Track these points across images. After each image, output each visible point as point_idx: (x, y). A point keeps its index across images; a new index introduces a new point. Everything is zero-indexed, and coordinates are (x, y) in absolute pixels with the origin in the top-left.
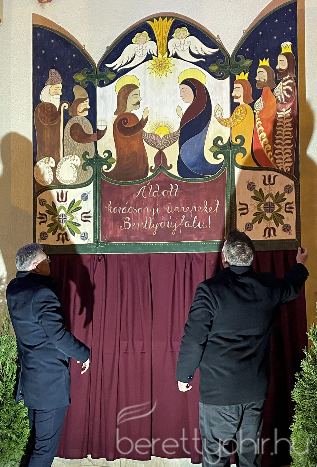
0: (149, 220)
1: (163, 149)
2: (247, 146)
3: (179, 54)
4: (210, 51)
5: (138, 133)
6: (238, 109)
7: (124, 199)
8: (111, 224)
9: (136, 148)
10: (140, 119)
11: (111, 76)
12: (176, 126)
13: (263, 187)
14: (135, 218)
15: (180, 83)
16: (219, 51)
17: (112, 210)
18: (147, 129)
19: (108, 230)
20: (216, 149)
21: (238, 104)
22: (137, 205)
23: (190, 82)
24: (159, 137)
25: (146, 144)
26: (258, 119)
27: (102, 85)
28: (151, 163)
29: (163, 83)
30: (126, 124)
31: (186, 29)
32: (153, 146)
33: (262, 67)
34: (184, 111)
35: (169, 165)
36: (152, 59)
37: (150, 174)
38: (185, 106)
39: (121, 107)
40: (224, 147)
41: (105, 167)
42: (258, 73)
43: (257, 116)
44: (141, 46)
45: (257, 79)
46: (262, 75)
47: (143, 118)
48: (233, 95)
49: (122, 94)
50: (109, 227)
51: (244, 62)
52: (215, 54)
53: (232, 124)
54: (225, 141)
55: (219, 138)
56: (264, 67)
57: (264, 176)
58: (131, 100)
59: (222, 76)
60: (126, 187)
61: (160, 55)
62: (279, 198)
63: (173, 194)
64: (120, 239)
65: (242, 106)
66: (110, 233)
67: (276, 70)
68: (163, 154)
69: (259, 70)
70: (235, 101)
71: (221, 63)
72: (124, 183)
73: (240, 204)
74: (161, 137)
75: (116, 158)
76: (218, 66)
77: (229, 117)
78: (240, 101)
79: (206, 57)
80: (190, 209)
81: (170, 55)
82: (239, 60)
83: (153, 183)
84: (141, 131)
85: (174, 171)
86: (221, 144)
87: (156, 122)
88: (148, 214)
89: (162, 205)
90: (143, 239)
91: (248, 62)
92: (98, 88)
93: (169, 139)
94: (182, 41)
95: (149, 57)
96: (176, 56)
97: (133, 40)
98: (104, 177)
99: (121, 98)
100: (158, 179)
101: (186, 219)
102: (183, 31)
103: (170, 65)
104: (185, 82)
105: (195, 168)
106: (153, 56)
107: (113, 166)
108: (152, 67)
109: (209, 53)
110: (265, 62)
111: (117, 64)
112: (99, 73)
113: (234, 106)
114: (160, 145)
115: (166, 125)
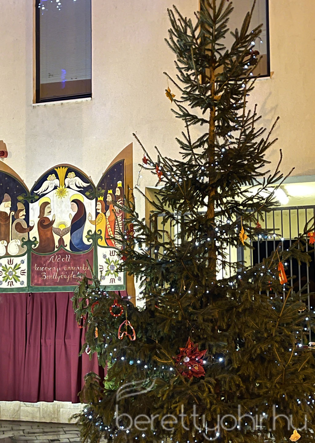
0: (55, 274)
1: (63, 236)
2: (103, 235)
3: (71, 186)
4: (85, 185)
5: (50, 228)
6: (99, 216)
7: (43, 263)
8: (36, 277)
9: (49, 236)
10: (51, 221)
11: (37, 197)
12: (69, 224)
13: (110, 257)
14: (48, 273)
15: (71, 201)
16: (90, 185)
17: (37, 269)
18: (54, 226)
19: (34, 280)
20: (88, 237)
21: (99, 213)
22: (49, 266)
23: (76, 201)
24: (61, 230)
25: (54, 234)
26: (107, 221)
27: (32, 202)
28: (57, 244)
29: (62, 201)
30: (44, 223)
31: (74, 173)
32: (57, 235)
33: (109, 194)
34: (73, 217)
35: (65, 245)
36: (57, 188)
37: (56, 249)
38: (73, 214)
39: (41, 214)
40: (92, 235)
41: (33, 246)
42: (108, 197)
43: (107, 219)
44: (52, 181)
45: (107, 200)
46: (109, 198)
47: (52, 220)
48: (97, 208)
49: (42, 207)
50: (35, 278)
51: (101, 191)
52: (88, 186)
53: (96, 224)
54: (93, 232)
55: (90, 231)
56: (110, 194)
57: (110, 251)
58: (47, 210)
59: (91, 198)
60: (44, 257)
61: (61, 186)
63: (67, 260)
64: (40, 285)
65: (101, 214)
66: (36, 281)
67: (115, 196)
68: (63, 239)
69: (108, 195)
70: (98, 211)
71: (91, 191)
72: (42, 254)
73: (100, 266)
74: (62, 230)
75: (39, 241)
76: (89, 193)
77: (95, 219)
78: (100, 211)
79: (84, 188)
80: (76, 268)
81: (66, 187)
82: (99, 190)
83: (58, 254)
84: (51, 227)
85: (68, 248)
86: (91, 234)
87: (59, 222)
88: (55, 271)
89: (62, 266)
90: (52, 284)
91: (103, 191)
92: (30, 204)
93: (66, 231)
94: (72, 179)
95: (56, 188)
96: (69, 187)
97: (48, 179)
98: (33, 251)
99: (42, 209)
100: (60, 252)
101: (73, 274)
102: (72, 174)
103: (66, 192)
104: (73, 201)
105: (78, 246)
106: (58, 187)
107: (37, 245)
108: (57, 193)
109: (85, 186)
110: (110, 191)
112: (30, 196)
113: (97, 214)
114: (61, 234)
115: (64, 223)
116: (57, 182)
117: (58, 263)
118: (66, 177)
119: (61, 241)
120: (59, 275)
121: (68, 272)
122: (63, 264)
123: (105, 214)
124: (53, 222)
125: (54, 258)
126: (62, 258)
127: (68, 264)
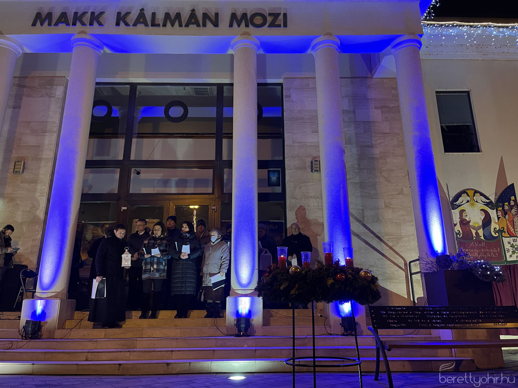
0: (476, 254)
2: (505, 230)
6: (500, 219)
7: (467, 246)
9: (468, 230)
11: (456, 206)
12: (481, 224)
22: (472, 249)
23: (483, 210)
24: (476, 227)
25: (471, 229)
27: (453, 209)
29: (473, 210)
30: (464, 222)
36: (469, 202)
38: (483, 218)
39: (461, 217)
43: (507, 220)
44: (464, 198)
46: (506, 208)
47: (469, 220)
48: (498, 214)
49: (461, 212)
52: (489, 202)
53: (499, 224)
56: (506, 205)
58: (464, 214)
59: (493, 209)
61: (471, 201)
63: (483, 245)
65: (502, 218)
67: (510, 205)
72: (466, 241)
73: (507, 249)
75: (462, 233)
76: (491, 206)
77: (498, 221)
78: (500, 216)
79: (487, 202)
81: (475, 201)
83: (476, 242)
84: (469, 224)
87: (474, 222)
88: (476, 252)
93: (479, 227)
96: (477, 202)
97: (461, 196)
99: (461, 214)
100: (477, 240)
101: (489, 254)
102: (478, 195)
103: (475, 205)
104: (481, 210)
105: (489, 237)
107: (461, 235)
108: (469, 205)
110: (507, 203)
111: (457, 203)
114: (477, 229)
115: (477, 223)
116: (468, 198)
117: (477, 247)
118: (474, 196)
119: (477, 233)
120: (479, 254)
121: (485, 253)
122: (481, 248)
123: (505, 217)
124: (469, 222)
125: (474, 243)
126: (479, 244)
127: (484, 248)
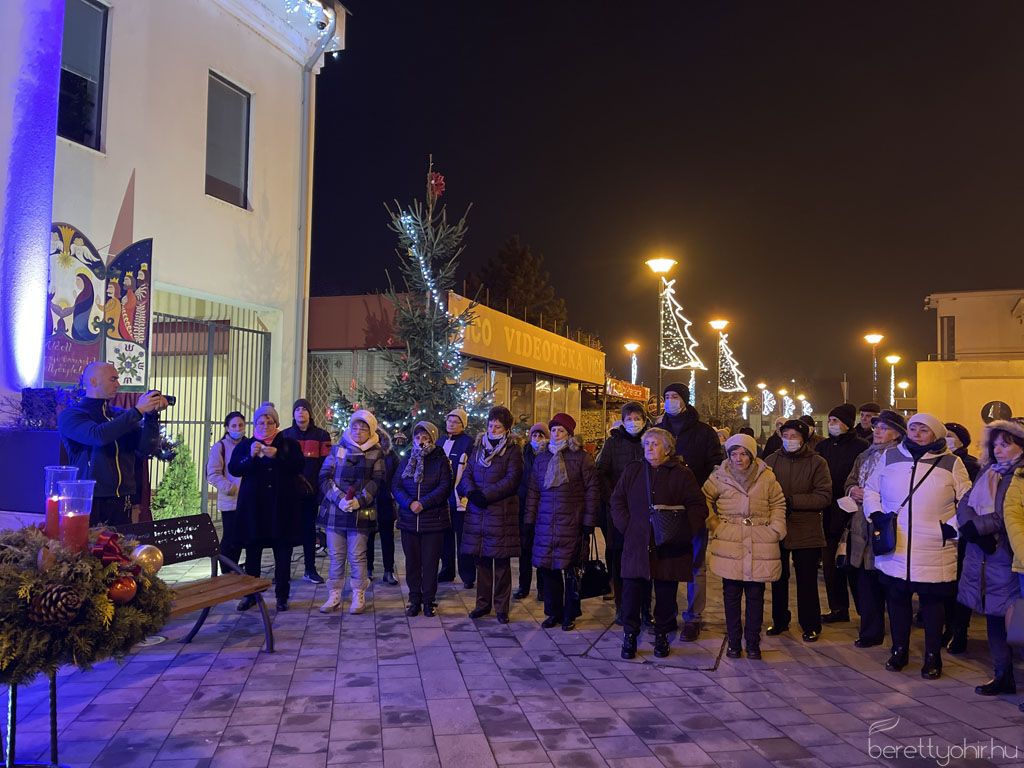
0: (51, 366)
1: (64, 317)
2: (116, 325)
3: (77, 256)
6: (111, 301)
12: (73, 304)
13: (125, 352)
15: (76, 275)
16: (100, 261)
18: (54, 301)
21: (111, 298)
23: (81, 277)
25: (53, 313)
29: (66, 272)
34: (78, 295)
36: (60, 253)
37: (54, 333)
38: (79, 292)
42: (125, 280)
43: (123, 307)
44: (54, 242)
45: (124, 283)
46: (128, 282)
47: (51, 293)
48: (107, 291)
51: (116, 271)
52: (97, 261)
53: (106, 310)
56: (129, 277)
61: (65, 252)
62: (135, 359)
65: (113, 299)
67: (137, 280)
68: (64, 321)
69: (126, 278)
70: (109, 295)
71: (101, 269)
74: (63, 309)
77: (104, 305)
78: (112, 296)
80: (78, 361)
81: (72, 255)
82: (113, 269)
83: (56, 340)
87: (60, 298)
88: (51, 362)
89: (60, 357)
95: (58, 251)
96: (75, 256)
100: (59, 338)
101: (74, 368)
104: (79, 275)
105: (83, 334)
110: (130, 274)
114: (63, 314)
115: (67, 302)
116: (60, 245)
119: (61, 323)
120: (55, 367)
122: (62, 354)
123: (120, 300)
124: (52, 296)
126: (61, 345)
127: (69, 355)
